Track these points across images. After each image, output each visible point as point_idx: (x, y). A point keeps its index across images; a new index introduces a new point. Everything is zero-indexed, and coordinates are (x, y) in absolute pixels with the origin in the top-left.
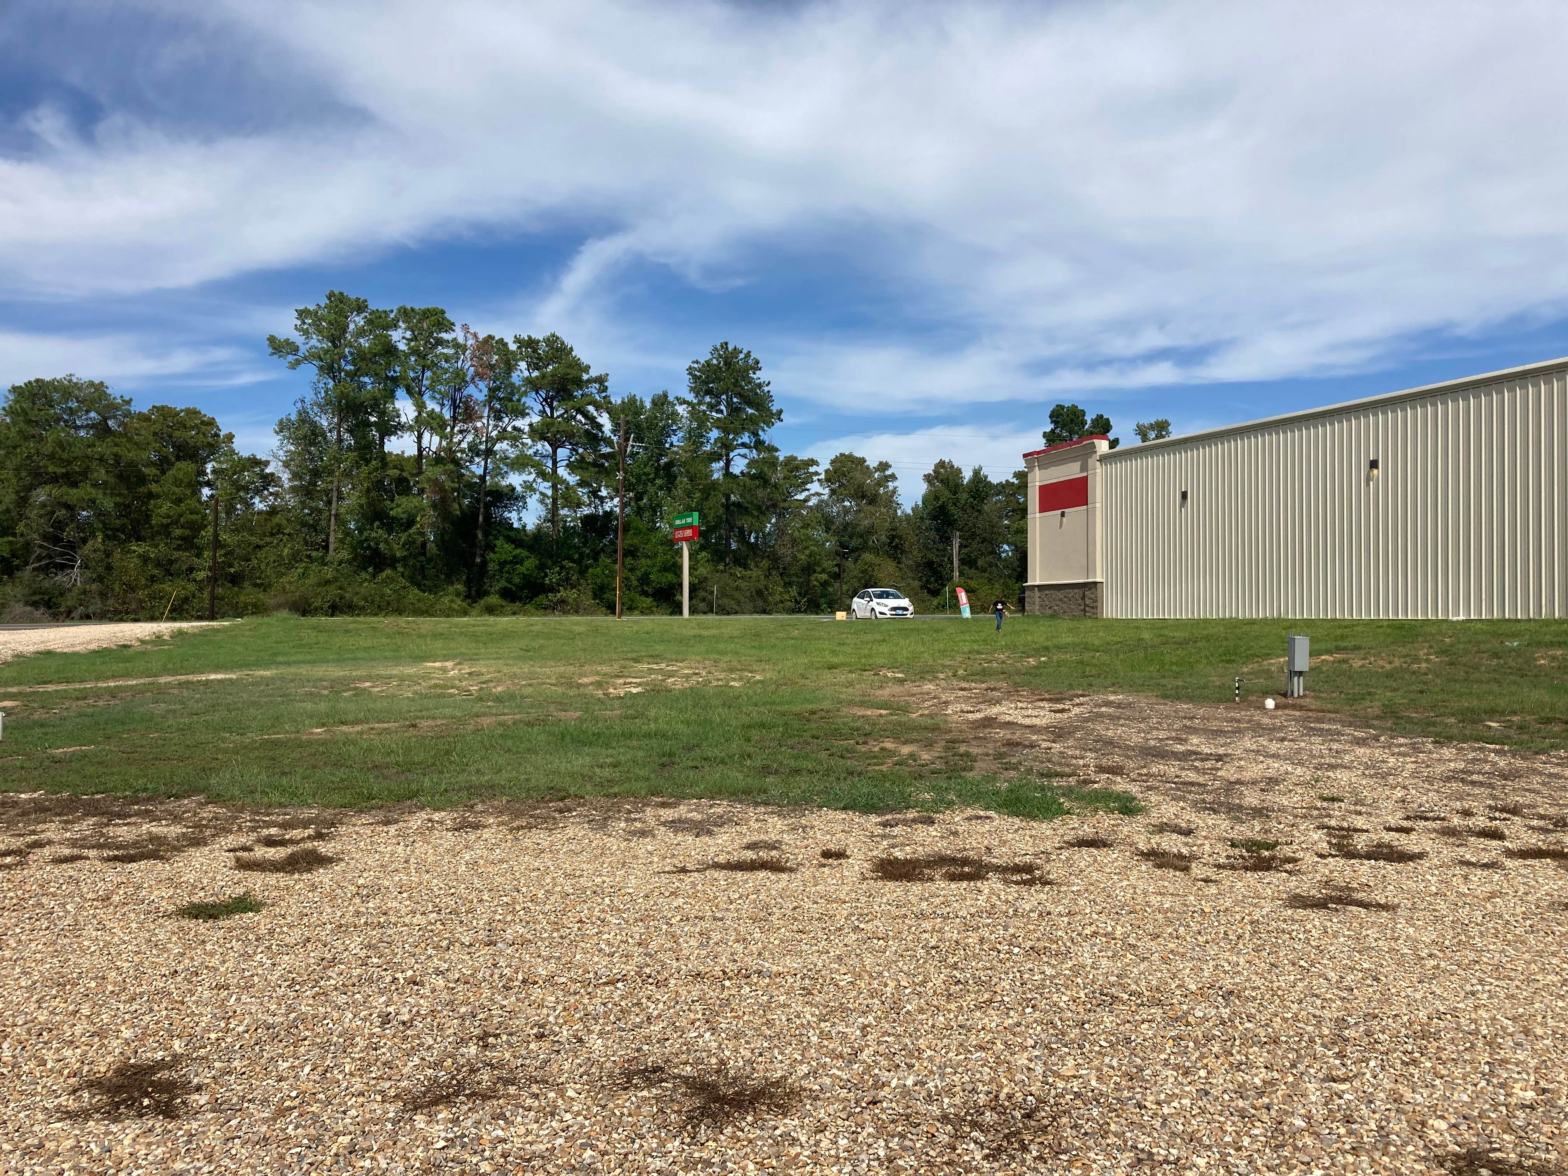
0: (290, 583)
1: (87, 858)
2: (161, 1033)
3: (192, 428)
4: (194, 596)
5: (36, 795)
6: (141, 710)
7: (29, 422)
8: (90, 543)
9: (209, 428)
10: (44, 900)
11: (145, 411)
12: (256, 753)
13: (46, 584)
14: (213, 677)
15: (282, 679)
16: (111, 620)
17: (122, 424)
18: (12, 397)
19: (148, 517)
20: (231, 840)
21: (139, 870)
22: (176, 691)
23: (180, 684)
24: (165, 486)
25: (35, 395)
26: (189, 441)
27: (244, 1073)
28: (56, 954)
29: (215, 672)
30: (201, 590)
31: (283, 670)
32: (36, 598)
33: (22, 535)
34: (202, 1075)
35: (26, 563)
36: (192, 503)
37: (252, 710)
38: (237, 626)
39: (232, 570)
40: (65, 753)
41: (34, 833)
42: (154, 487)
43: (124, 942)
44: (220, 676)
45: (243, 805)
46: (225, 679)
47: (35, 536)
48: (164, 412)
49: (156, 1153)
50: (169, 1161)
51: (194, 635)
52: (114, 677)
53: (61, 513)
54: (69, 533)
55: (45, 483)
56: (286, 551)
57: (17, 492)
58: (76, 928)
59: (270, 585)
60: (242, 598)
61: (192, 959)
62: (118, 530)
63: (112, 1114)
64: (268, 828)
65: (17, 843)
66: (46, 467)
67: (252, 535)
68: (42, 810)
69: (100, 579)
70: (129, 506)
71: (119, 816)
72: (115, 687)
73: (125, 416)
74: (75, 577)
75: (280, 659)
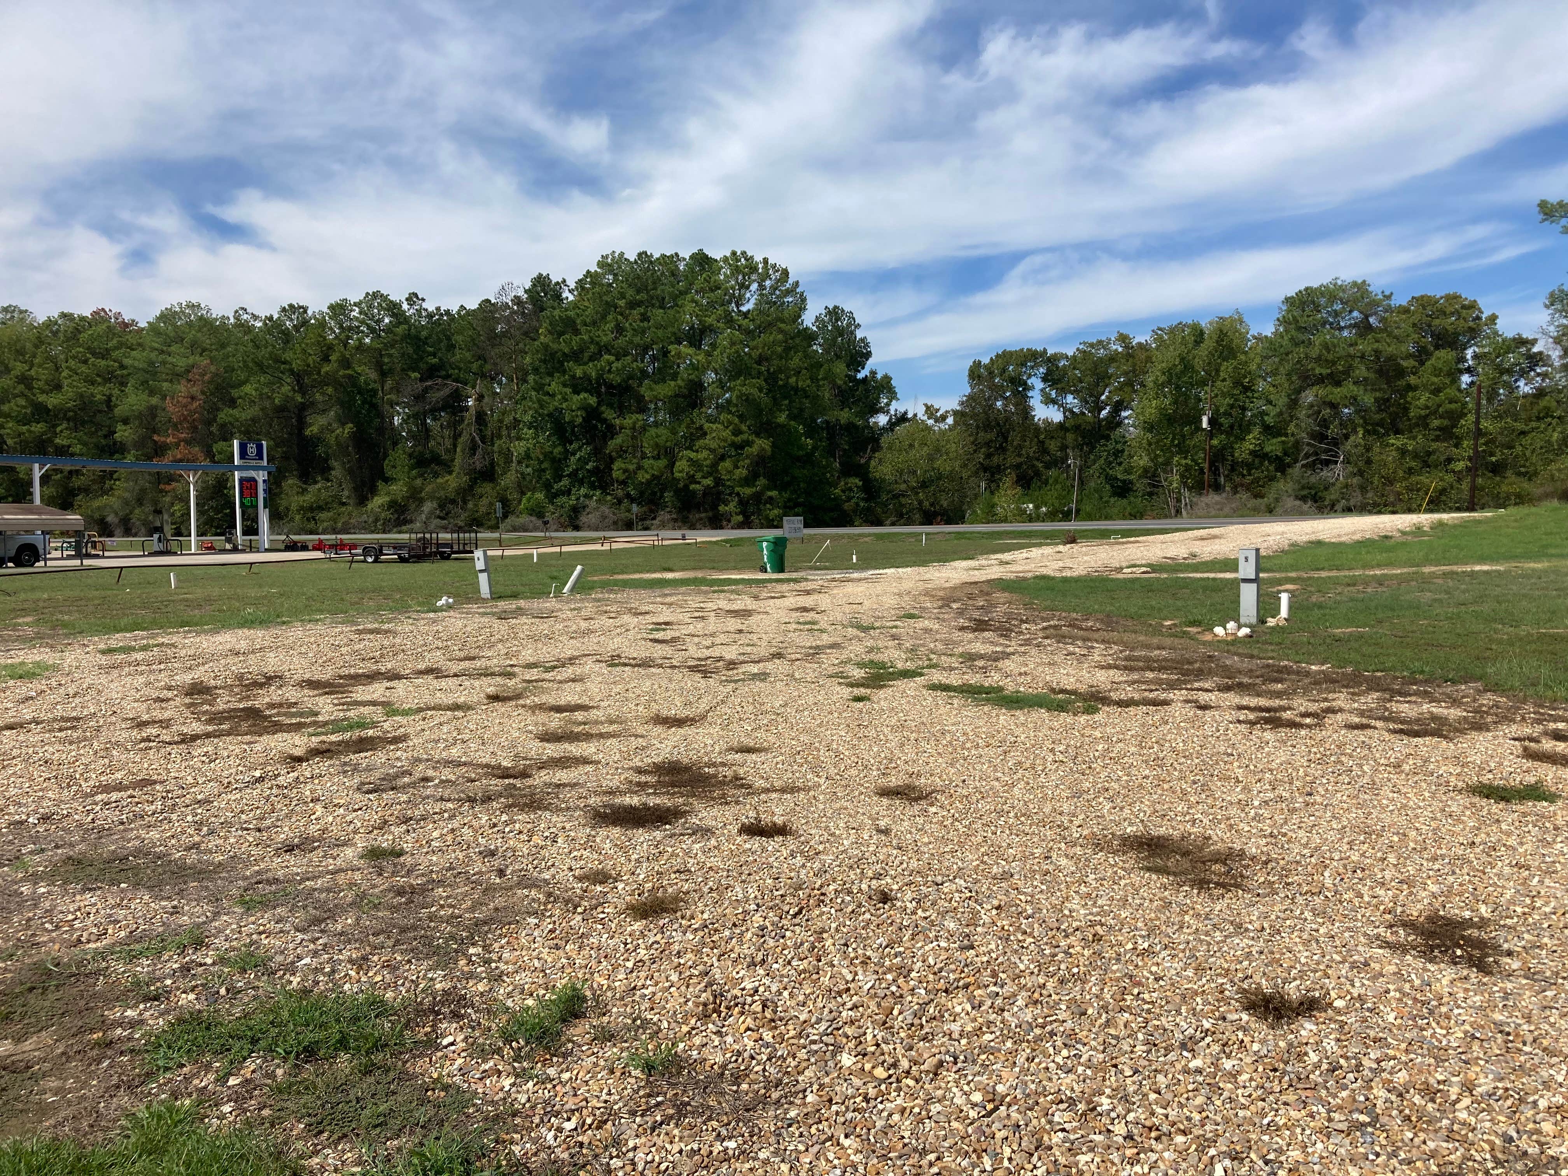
0: (1559, 470)
1: (1375, 728)
2: (1467, 895)
3: (1452, 314)
4: (1452, 487)
5: (1324, 668)
6: (1408, 597)
7: (1299, 329)
8: (1352, 438)
9: (1470, 311)
10: (1343, 758)
11: (1404, 303)
12: (1534, 646)
13: (1313, 480)
14: (1477, 568)
15: (1556, 572)
16: (1370, 513)
17: (1382, 320)
18: (1284, 308)
19: (1406, 410)
20: (1514, 729)
21: (1424, 745)
22: (1440, 581)
23: (1445, 574)
24: (1427, 375)
25: (1304, 303)
26: (1449, 328)
27: (1555, 951)
28: (1359, 806)
29: (1479, 563)
30: (1459, 480)
31: (1555, 563)
32: (1305, 492)
33: (1293, 435)
34: (1513, 942)
35: (1296, 461)
36: (1451, 392)
37: (1524, 603)
38: (1500, 517)
39: (1494, 459)
40: (1344, 633)
41: (1326, 700)
42: (1413, 380)
43: (1420, 808)
44: (1486, 568)
45: (1525, 696)
46: (1493, 571)
47: (1304, 435)
48: (1423, 302)
49: (1475, 999)
50: (1488, 1010)
51: (1455, 526)
52: (1379, 566)
53: (1327, 412)
54: (1333, 430)
55: (1313, 385)
56: (1556, 435)
57: (1289, 396)
58: (1373, 787)
59: (1536, 473)
60: (1504, 488)
61: (1488, 835)
62: (1378, 425)
63: (1427, 953)
64: (1555, 721)
65: (1314, 707)
66: (1313, 369)
67: (1516, 421)
68: (1332, 682)
69: (1361, 473)
70: (1388, 400)
71: (1400, 694)
72: (1382, 575)
73: (1386, 311)
74: (1338, 472)
75: (1552, 551)
